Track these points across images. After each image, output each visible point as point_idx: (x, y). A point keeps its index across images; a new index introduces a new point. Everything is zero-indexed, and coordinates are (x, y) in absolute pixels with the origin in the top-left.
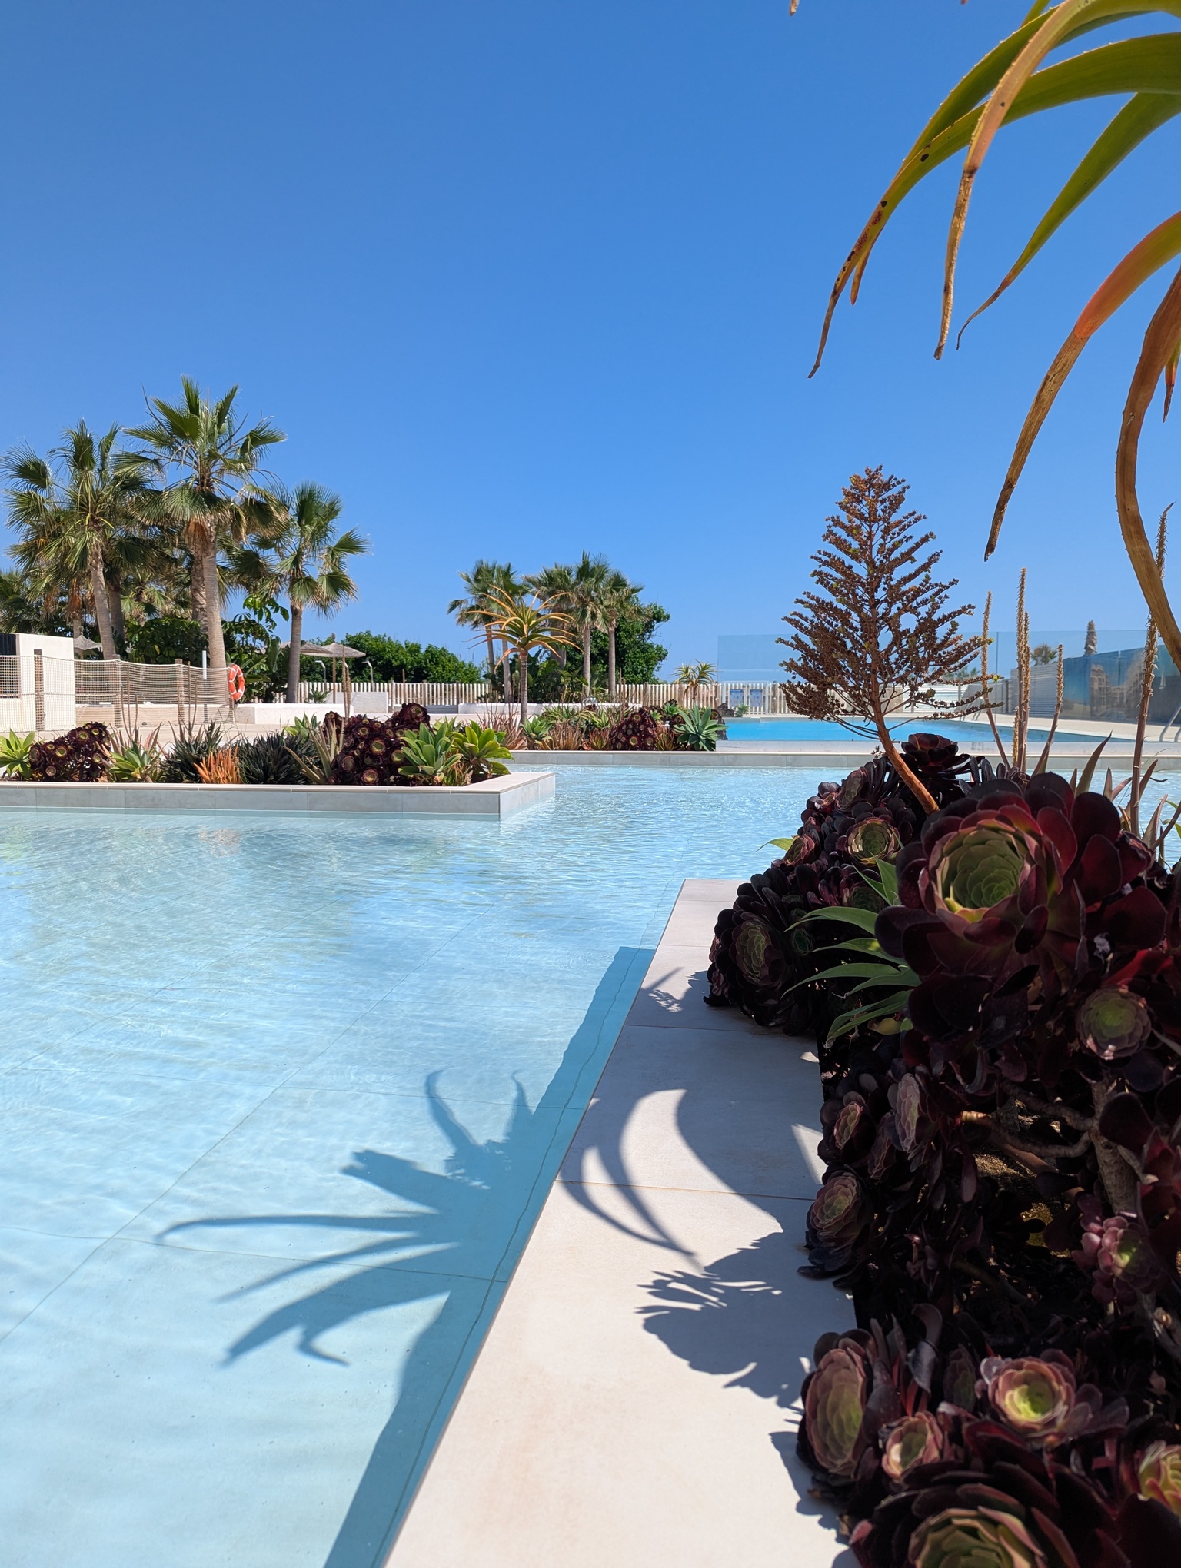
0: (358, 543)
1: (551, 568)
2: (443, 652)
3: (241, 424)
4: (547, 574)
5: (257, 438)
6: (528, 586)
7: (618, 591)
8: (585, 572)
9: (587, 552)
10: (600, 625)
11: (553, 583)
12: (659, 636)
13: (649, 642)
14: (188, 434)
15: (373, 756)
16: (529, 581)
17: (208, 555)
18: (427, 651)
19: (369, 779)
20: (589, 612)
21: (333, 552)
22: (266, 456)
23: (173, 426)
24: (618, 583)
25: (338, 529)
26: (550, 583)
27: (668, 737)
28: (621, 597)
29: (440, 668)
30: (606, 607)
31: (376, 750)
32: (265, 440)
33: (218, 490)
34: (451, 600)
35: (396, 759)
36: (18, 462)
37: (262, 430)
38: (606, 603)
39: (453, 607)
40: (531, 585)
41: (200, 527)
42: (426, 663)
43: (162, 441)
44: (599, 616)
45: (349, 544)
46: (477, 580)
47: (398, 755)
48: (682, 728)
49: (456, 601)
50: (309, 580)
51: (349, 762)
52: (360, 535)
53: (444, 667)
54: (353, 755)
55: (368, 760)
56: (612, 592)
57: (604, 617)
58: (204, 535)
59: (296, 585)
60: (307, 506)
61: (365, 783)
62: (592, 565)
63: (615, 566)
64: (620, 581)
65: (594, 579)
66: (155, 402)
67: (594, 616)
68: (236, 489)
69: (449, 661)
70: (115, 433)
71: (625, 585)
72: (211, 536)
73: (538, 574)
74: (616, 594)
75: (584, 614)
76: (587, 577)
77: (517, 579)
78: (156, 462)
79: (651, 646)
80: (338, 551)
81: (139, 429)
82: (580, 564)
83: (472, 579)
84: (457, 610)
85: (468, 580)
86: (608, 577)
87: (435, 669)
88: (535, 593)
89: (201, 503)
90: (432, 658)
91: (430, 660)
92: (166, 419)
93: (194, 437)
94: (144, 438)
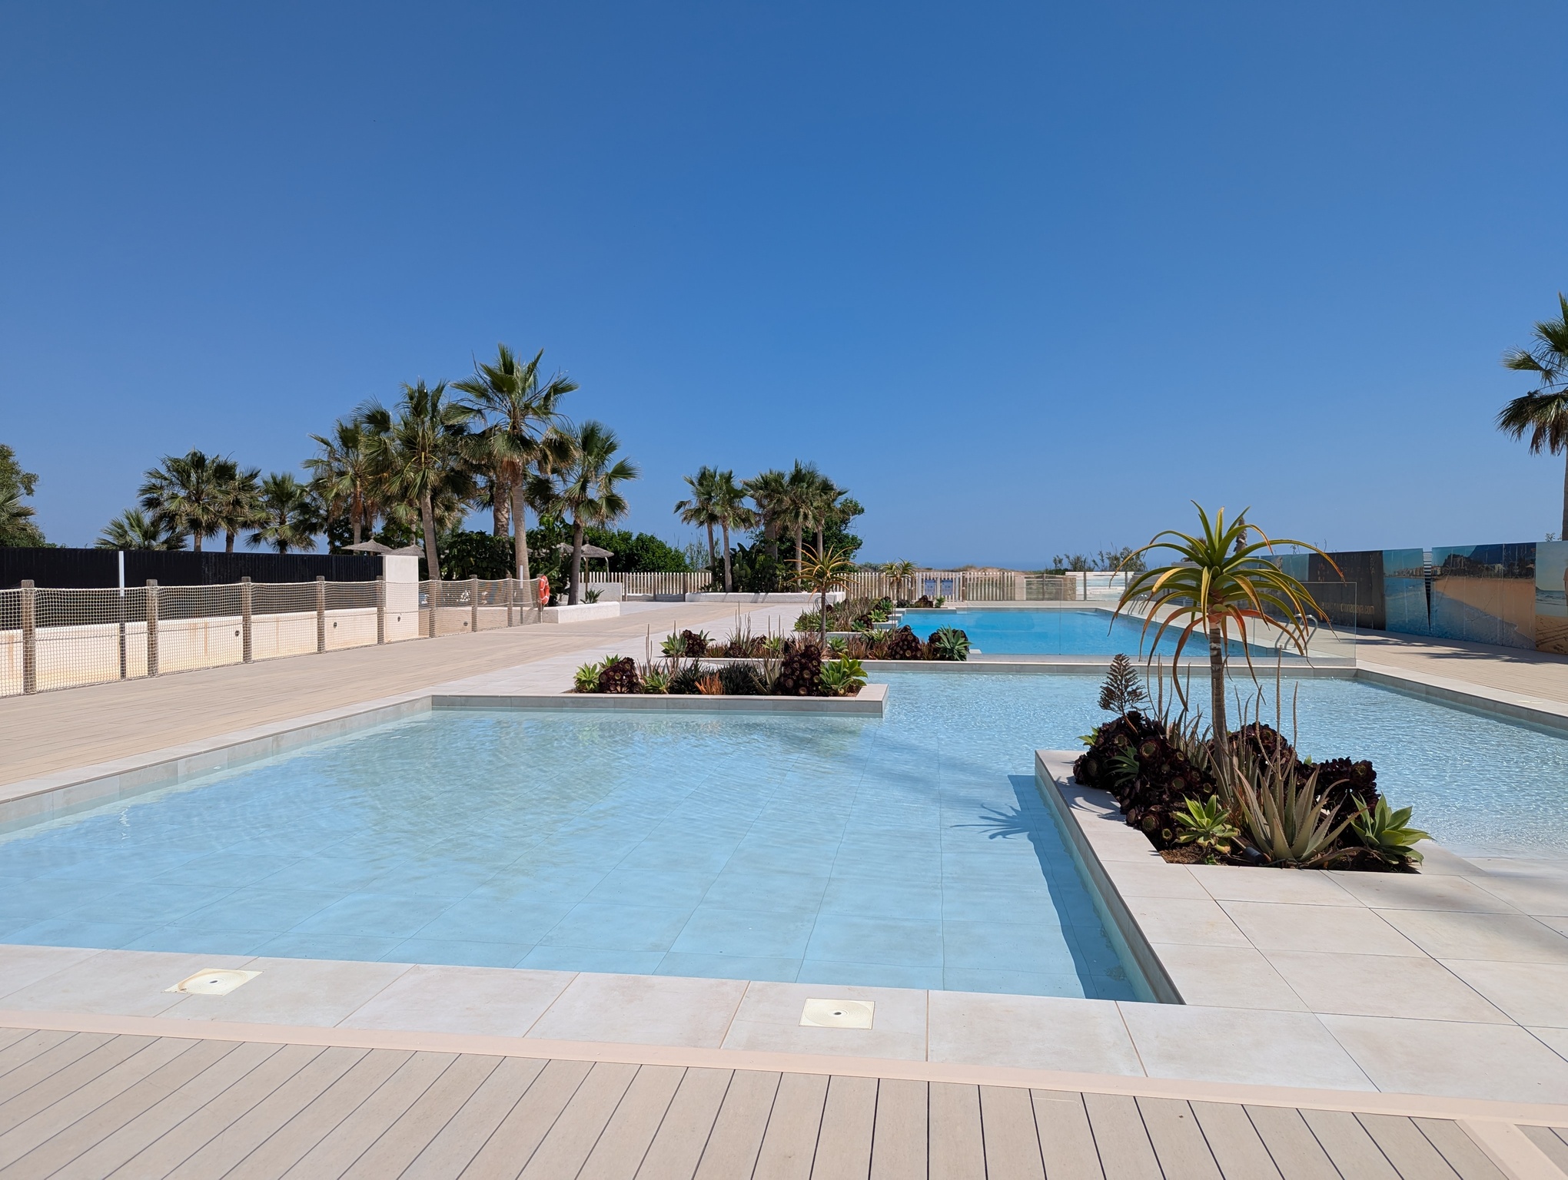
0: (630, 470)
1: (766, 472)
2: (652, 539)
3: (545, 379)
4: (762, 477)
5: (558, 389)
6: (747, 490)
7: (826, 494)
8: (798, 477)
9: (799, 460)
10: (810, 524)
11: (769, 487)
12: (855, 527)
13: (845, 532)
14: (505, 389)
15: (804, 679)
16: (747, 485)
17: (517, 485)
18: (638, 538)
19: (802, 693)
20: (802, 513)
21: (610, 478)
22: (562, 404)
23: (493, 383)
24: (826, 487)
25: (613, 461)
26: (766, 487)
27: (930, 650)
28: (829, 500)
29: (650, 555)
30: (816, 508)
31: (806, 676)
32: (564, 390)
33: (527, 433)
34: (677, 501)
35: (816, 681)
36: (367, 412)
37: (562, 382)
38: (815, 504)
39: (679, 507)
40: (750, 489)
41: (512, 464)
42: (637, 550)
43: (482, 393)
44: (810, 517)
45: (622, 471)
46: (701, 484)
47: (816, 678)
48: (942, 645)
49: (682, 502)
50: (591, 502)
51: (790, 683)
52: (631, 463)
53: (654, 553)
54: (792, 679)
55: (801, 682)
56: (821, 496)
57: (814, 517)
58: (515, 469)
59: (581, 506)
60: (591, 440)
61: (800, 695)
62: (803, 471)
63: (823, 472)
64: (828, 486)
65: (805, 485)
66: (482, 365)
67: (806, 517)
68: (538, 430)
69: (658, 548)
70: (443, 387)
71: (833, 489)
72: (520, 470)
73: (754, 477)
74: (825, 497)
75: (797, 515)
76: (799, 483)
77: (737, 483)
78: (479, 411)
79: (847, 536)
80: (615, 477)
81: (461, 383)
82: (793, 469)
83: (696, 484)
84: (682, 510)
85: (692, 483)
86: (818, 482)
87: (647, 557)
88: (752, 496)
89: (518, 446)
90: (643, 545)
91: (641, 548)
92: (489, 378)
93: (510, 391)
94: (467, 391)
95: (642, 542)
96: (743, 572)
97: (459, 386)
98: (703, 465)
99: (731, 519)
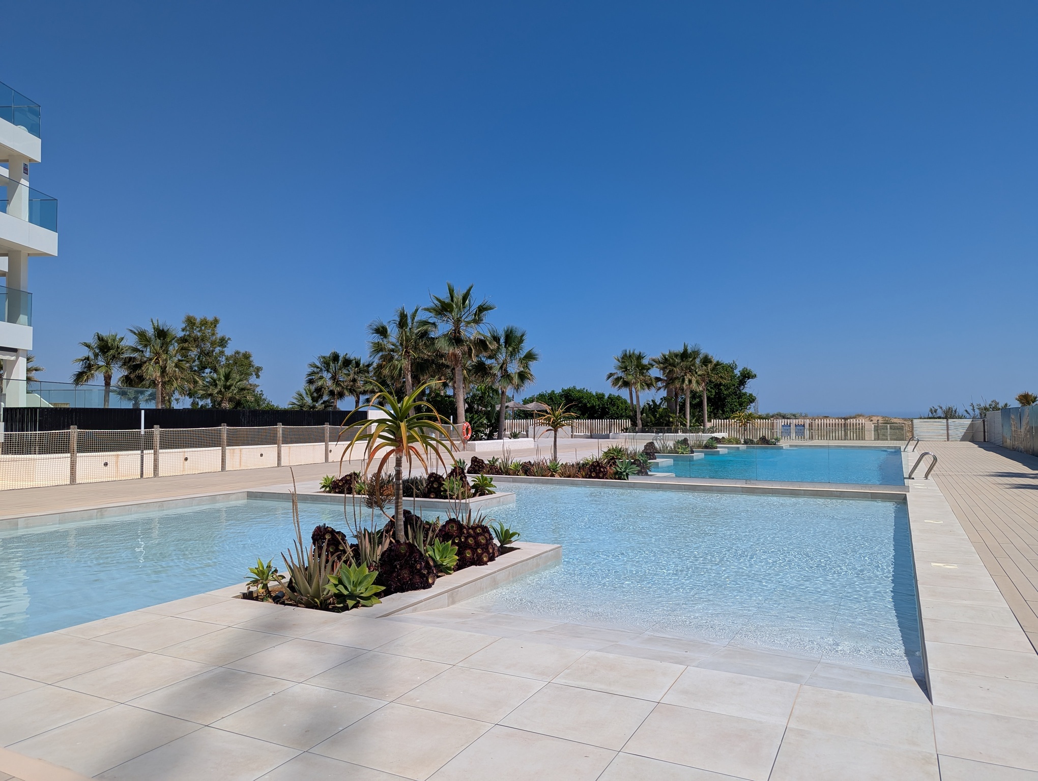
0: (535, 356)
1: (667, 352)
3: (475, 302)
4: (664, 356)
5: (482, 309)
6: (653, 364)
7: (706, 366)
8: (685, 355)
9: (686, 344)
10: (694, 385)
11: (667, 363)
12: (750, 388)
13: (743, 391)
14: (448, 310)
16: (654, 360)
17: (457, 367)
20: (687, 379)
21: (521, 360)
22: (487, 317)
23: (442, 306)
25: (526, 348)
26: (665, 362)
28: (709, 369)
29: (615, 408)
30: (699, 375)
32: (486, 309)
33: (463, 335)
34: (608, 373)
36: (375, 327)
37: (484, 305)
38: (699, 373)
39: (609, 377)
40: (655, 364)
41: (455, 355)
42: (607, 405)
43: (437, 314)
44: (694, 381)
45: (530, 356)
46: (623, 361)
49: (611, 373)
50: (509, 375)
52: (535, 351)
56: (702, 366)
57: (698, 381)
58: (456, 357)
59: (503, 378)
60: (509, 338)
62: (690, 351)
63: (705, 350)
64: (707, 360)
65: (691, 359)
68: (471, 333)
69: (622, 403)
70: (418, 310)
71: (711, 362)
72: (459, 358)
73: (658, 356)
75: (684, 380)
76: (687, 358)
77: (646, 360)
78: (434, 324)
79: (745, 394)
80: (525, 360)
81: (429, 307)
82: (682, 350)
85: (619, 361)
86: (701, 356)
87: (613, 409)
88: (657, 367)
89: (453, 343)
90: (611, 402)
91: (610, 404)
92: (439, 304)
93: (451, 312)
94: (430, 312)
95: (611, 399)
96: (649, 419)
97: (427, 310)
98: (624, 349)
99: (639, 384)
